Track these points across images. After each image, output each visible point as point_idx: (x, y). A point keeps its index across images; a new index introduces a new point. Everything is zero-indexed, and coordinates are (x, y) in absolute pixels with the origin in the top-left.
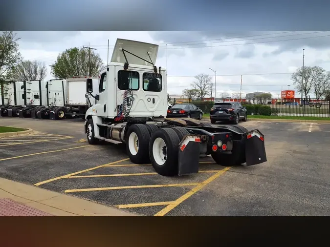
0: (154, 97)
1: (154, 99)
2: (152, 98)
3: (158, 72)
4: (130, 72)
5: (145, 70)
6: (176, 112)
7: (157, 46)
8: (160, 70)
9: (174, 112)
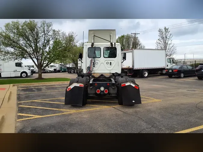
0: (111, 61)
1: (111, 63)
2: (109, 62)
3: (114, 46)
4: (95, 48)
5: (105, 46)
6: (171, 71)
7: (115, 30)
8: (115, 45)
9: (170, 71)
